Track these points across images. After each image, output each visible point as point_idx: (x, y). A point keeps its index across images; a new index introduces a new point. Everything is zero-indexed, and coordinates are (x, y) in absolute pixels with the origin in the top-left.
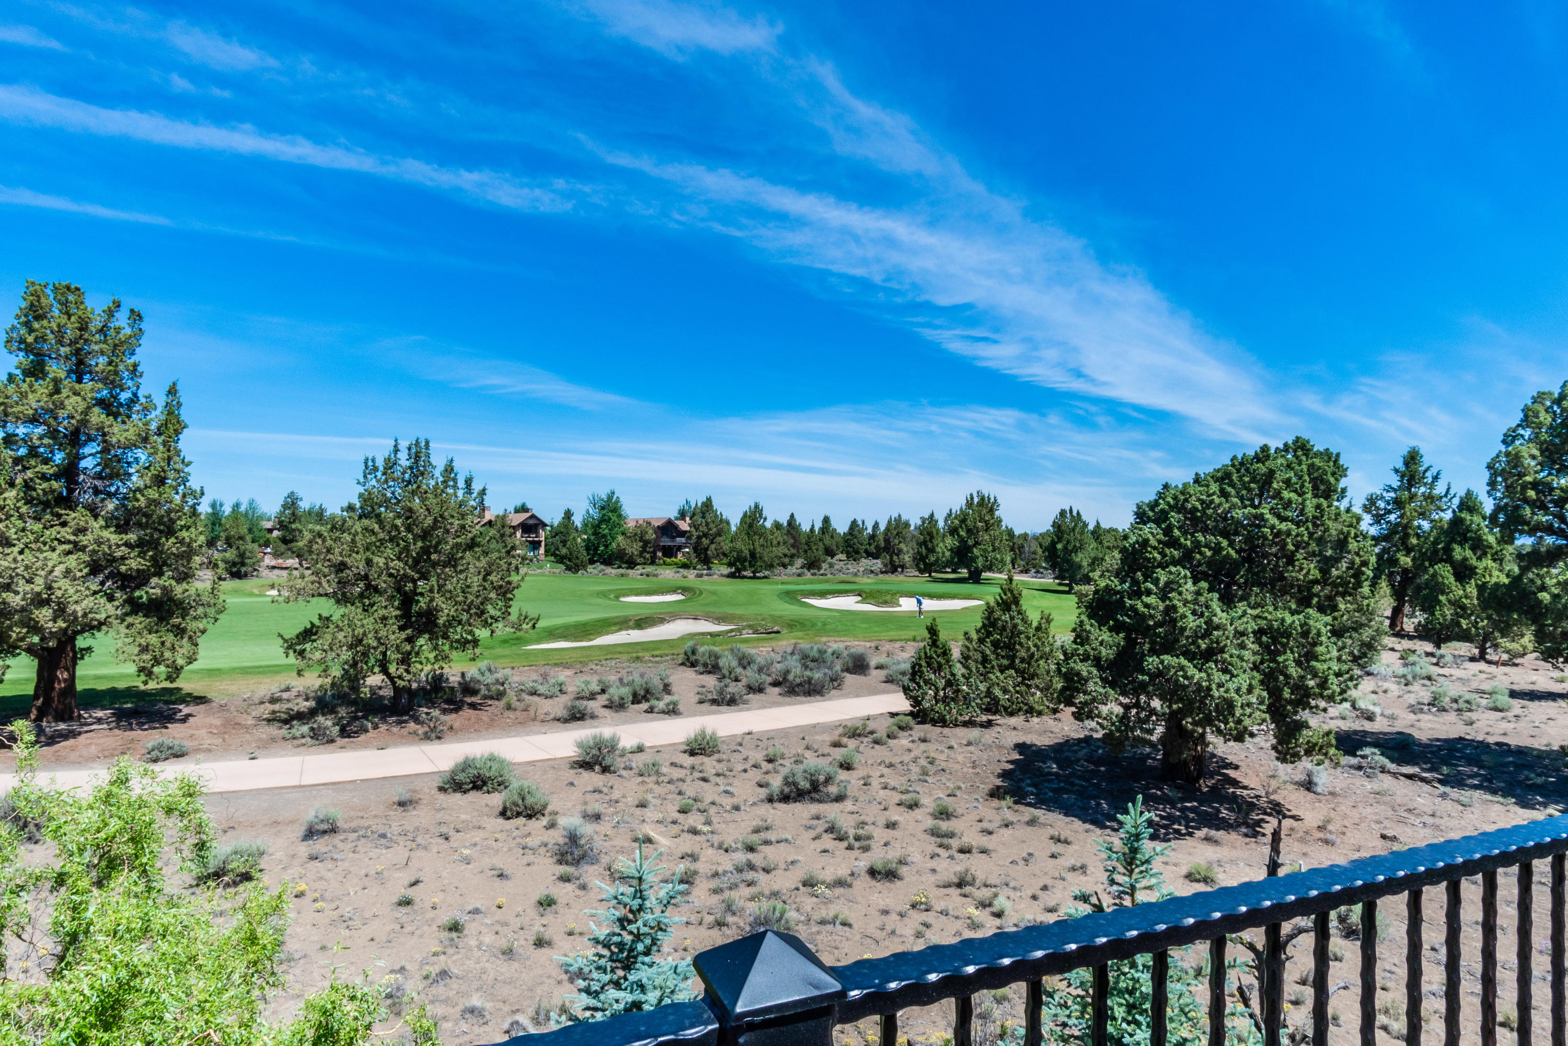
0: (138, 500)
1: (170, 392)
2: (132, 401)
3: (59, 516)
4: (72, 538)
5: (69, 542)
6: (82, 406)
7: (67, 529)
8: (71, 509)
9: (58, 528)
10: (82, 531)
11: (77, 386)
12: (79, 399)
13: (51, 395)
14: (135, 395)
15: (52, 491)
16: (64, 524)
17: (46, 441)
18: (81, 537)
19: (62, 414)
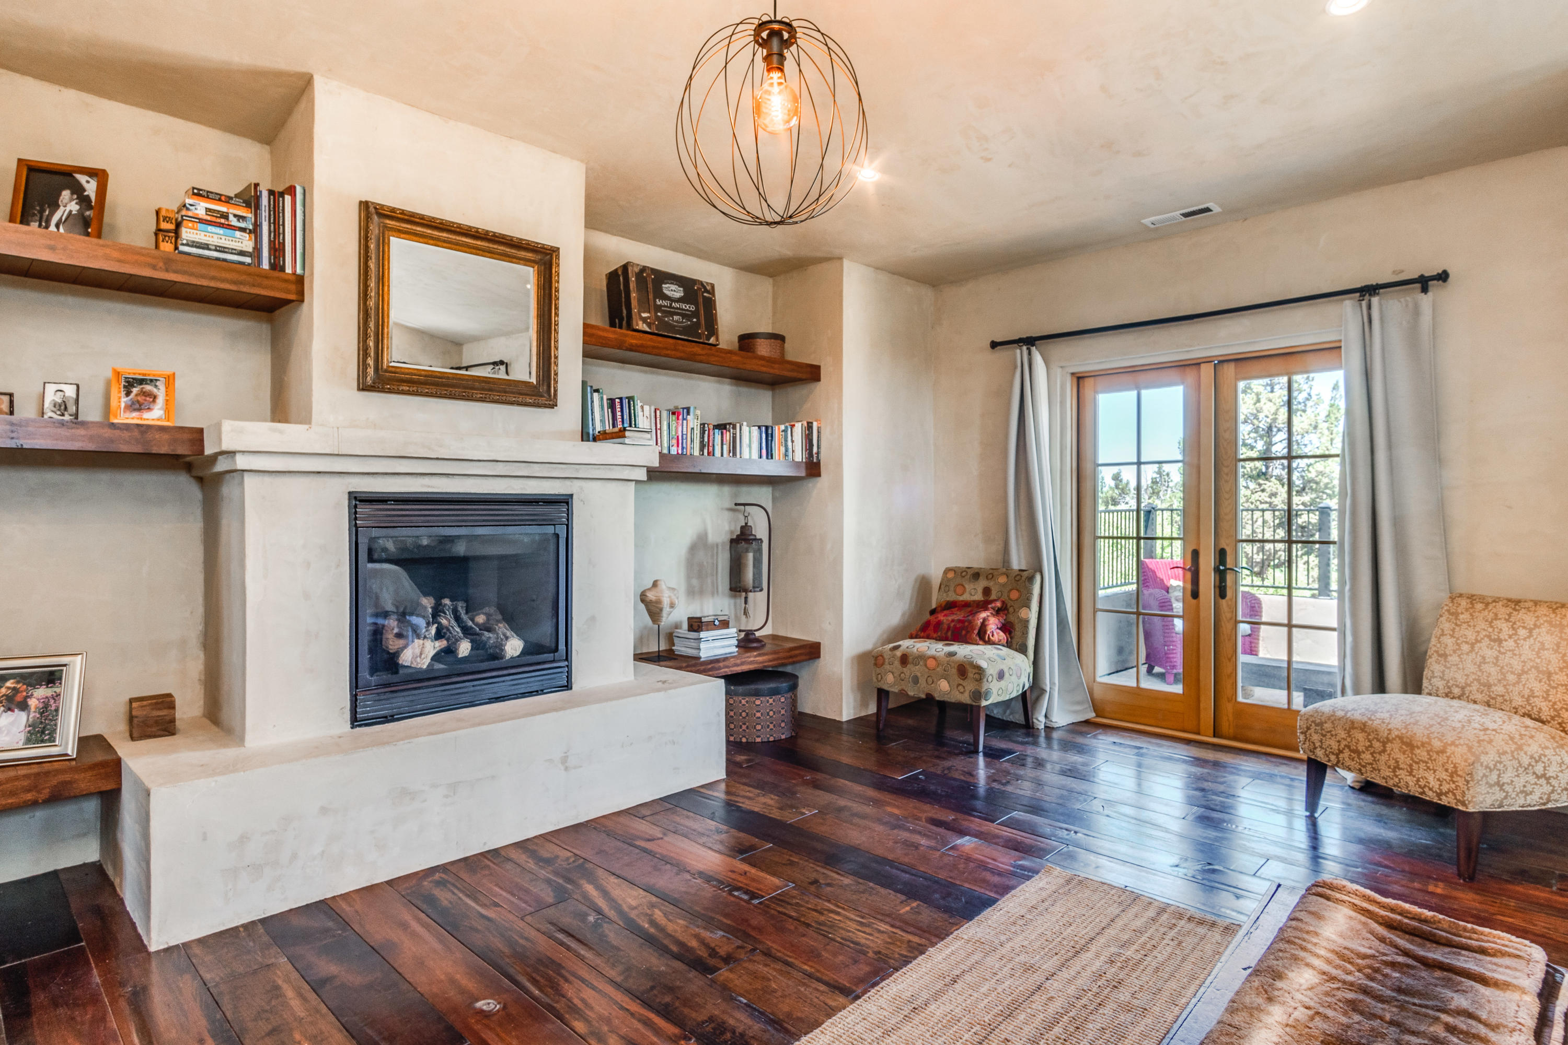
0: (1310, 472)
1: (1334, 388)
2: (1308, 399)
3: (1260, 485)
4: (1268, 500)
5: (1266, 502)
6: (1273, 410)
7: (1265, 494)
8: (1267, 479)
9: (1260, 493)
10: (1274, 495)
11: (1271, 395)
12: (1271, 404)
13: (1255, 404)
14: (1309, 395)
15: (1256, 468)
16: (1263, 491)
17: (1253, 435)
18: (1273, 499)
19: (1261, 416)
